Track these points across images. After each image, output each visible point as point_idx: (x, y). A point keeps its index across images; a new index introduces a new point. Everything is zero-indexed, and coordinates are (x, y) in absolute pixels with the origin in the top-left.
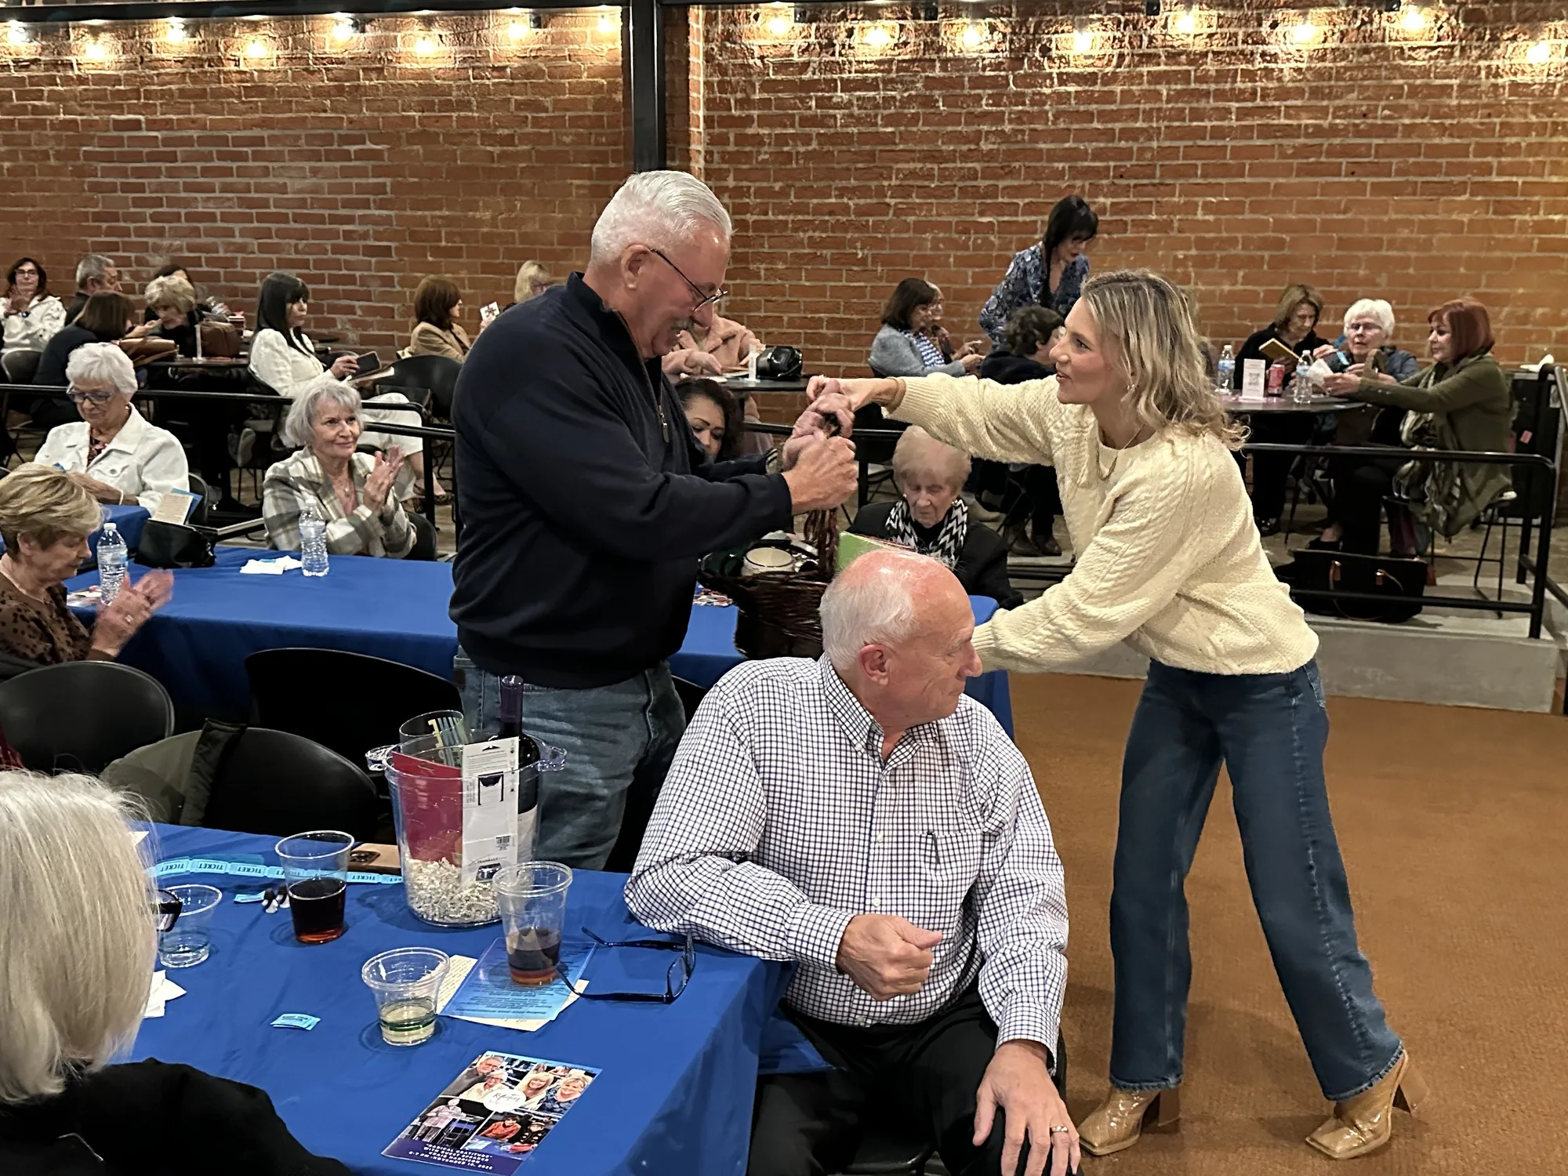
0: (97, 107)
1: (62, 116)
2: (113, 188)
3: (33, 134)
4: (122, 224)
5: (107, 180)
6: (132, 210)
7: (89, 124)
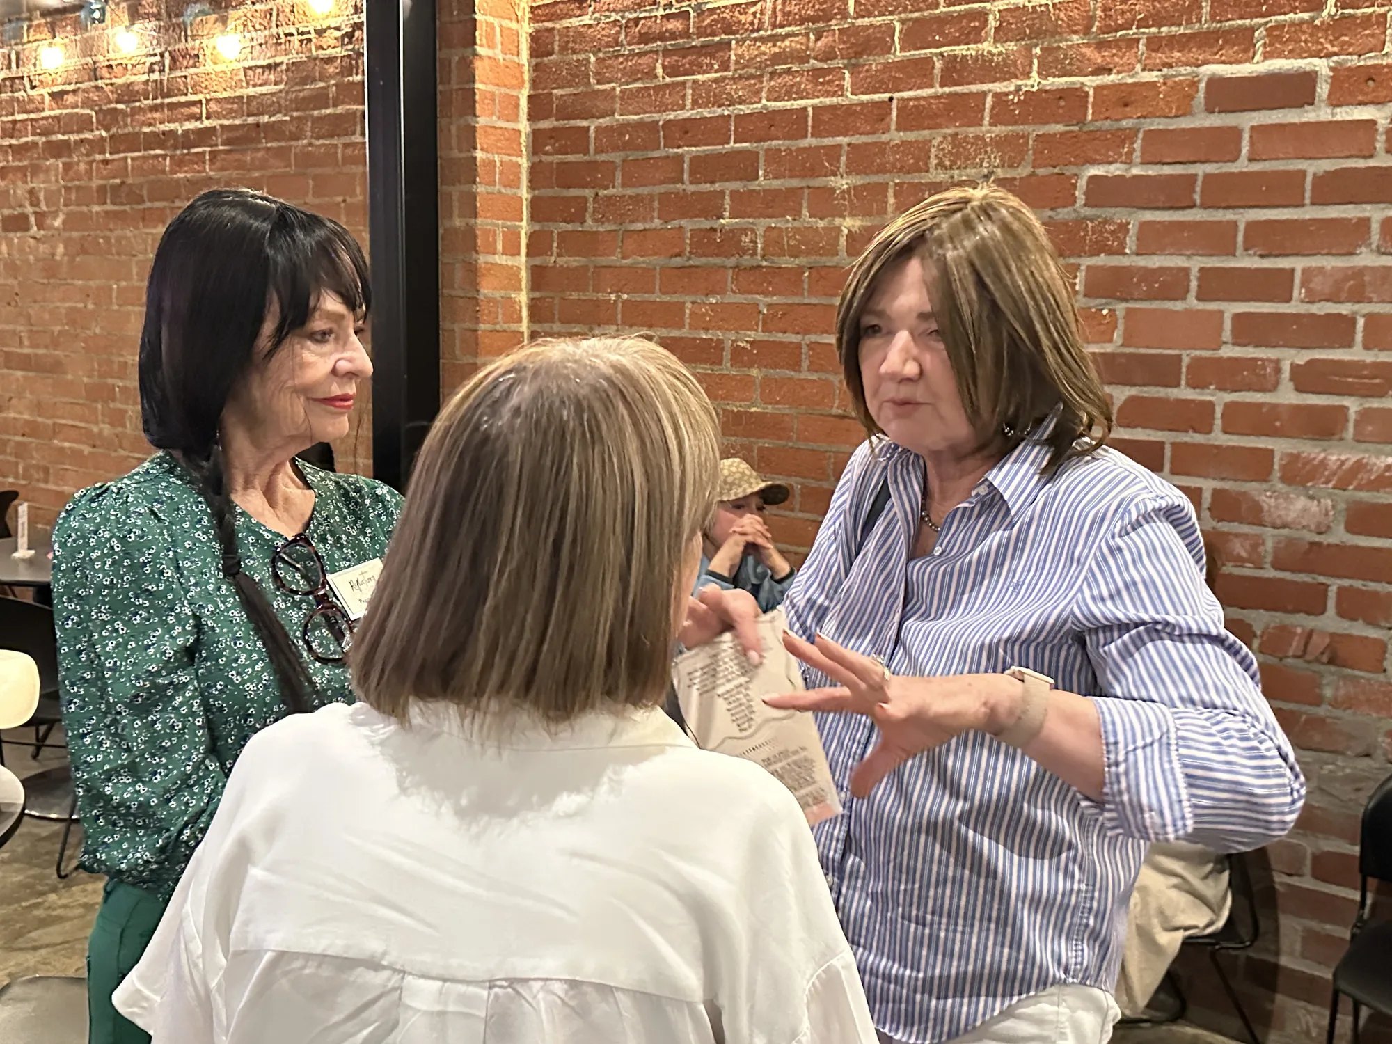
0: (1155, 44)
1: (1034, 82)
2: (1173, 285)
3: (938, 138)
4: (1184, 393)
5: (1155, 262)
6: (1228, 352)
7: (1125, 98)
